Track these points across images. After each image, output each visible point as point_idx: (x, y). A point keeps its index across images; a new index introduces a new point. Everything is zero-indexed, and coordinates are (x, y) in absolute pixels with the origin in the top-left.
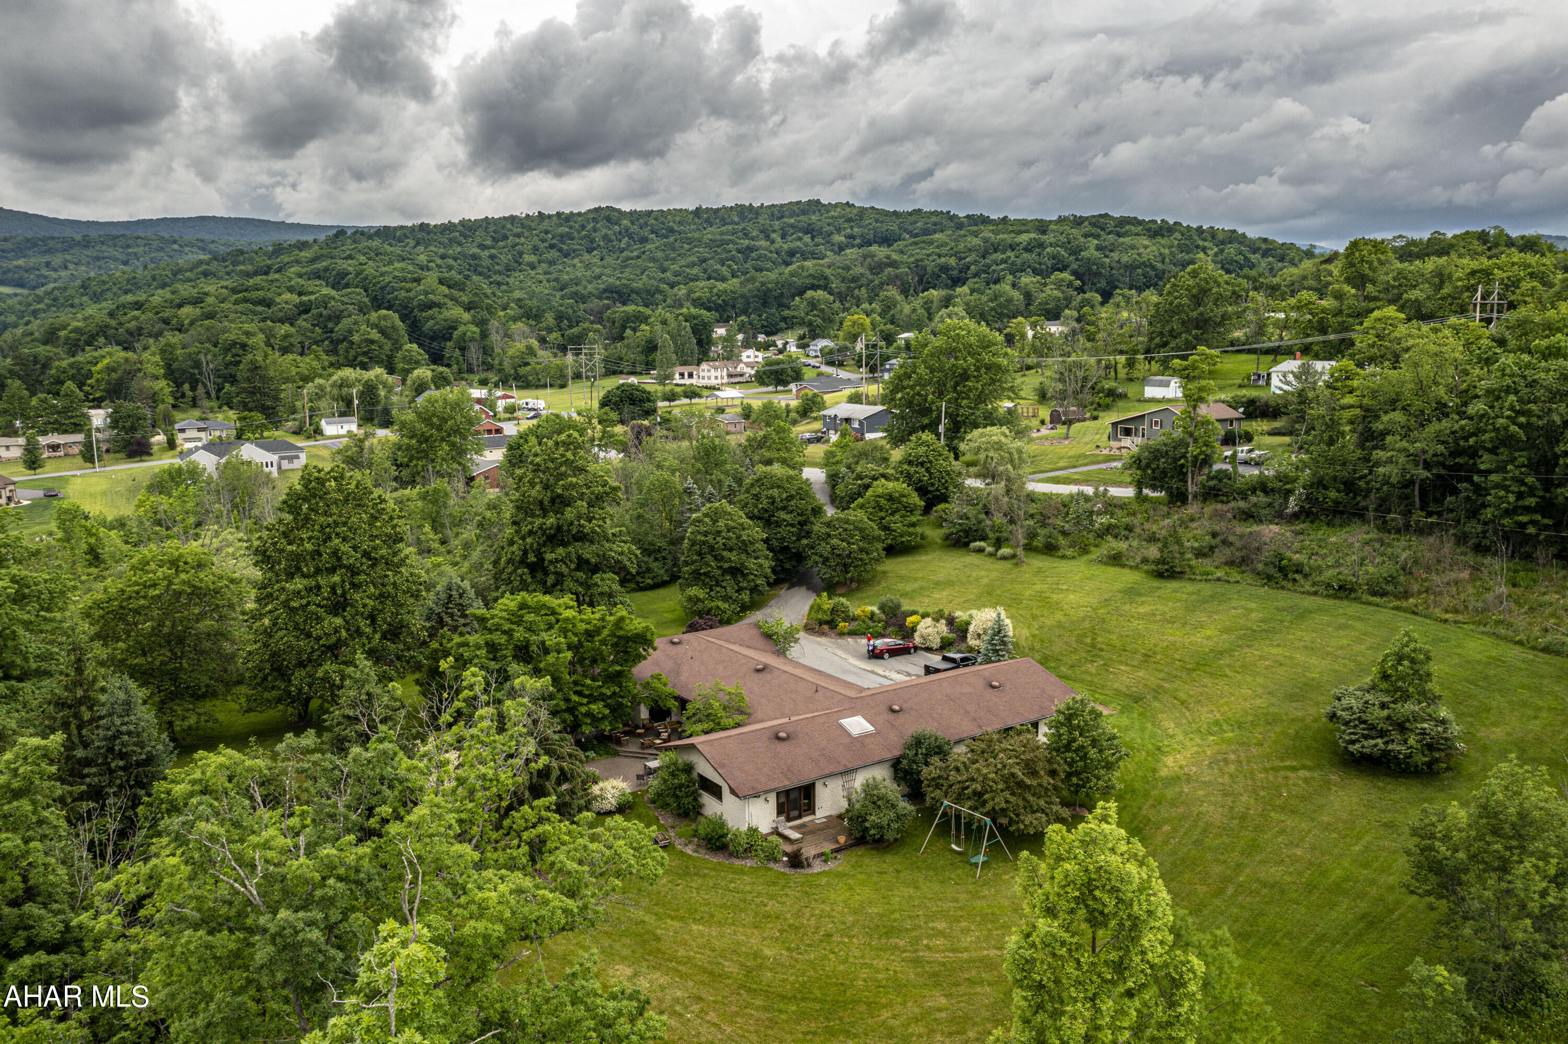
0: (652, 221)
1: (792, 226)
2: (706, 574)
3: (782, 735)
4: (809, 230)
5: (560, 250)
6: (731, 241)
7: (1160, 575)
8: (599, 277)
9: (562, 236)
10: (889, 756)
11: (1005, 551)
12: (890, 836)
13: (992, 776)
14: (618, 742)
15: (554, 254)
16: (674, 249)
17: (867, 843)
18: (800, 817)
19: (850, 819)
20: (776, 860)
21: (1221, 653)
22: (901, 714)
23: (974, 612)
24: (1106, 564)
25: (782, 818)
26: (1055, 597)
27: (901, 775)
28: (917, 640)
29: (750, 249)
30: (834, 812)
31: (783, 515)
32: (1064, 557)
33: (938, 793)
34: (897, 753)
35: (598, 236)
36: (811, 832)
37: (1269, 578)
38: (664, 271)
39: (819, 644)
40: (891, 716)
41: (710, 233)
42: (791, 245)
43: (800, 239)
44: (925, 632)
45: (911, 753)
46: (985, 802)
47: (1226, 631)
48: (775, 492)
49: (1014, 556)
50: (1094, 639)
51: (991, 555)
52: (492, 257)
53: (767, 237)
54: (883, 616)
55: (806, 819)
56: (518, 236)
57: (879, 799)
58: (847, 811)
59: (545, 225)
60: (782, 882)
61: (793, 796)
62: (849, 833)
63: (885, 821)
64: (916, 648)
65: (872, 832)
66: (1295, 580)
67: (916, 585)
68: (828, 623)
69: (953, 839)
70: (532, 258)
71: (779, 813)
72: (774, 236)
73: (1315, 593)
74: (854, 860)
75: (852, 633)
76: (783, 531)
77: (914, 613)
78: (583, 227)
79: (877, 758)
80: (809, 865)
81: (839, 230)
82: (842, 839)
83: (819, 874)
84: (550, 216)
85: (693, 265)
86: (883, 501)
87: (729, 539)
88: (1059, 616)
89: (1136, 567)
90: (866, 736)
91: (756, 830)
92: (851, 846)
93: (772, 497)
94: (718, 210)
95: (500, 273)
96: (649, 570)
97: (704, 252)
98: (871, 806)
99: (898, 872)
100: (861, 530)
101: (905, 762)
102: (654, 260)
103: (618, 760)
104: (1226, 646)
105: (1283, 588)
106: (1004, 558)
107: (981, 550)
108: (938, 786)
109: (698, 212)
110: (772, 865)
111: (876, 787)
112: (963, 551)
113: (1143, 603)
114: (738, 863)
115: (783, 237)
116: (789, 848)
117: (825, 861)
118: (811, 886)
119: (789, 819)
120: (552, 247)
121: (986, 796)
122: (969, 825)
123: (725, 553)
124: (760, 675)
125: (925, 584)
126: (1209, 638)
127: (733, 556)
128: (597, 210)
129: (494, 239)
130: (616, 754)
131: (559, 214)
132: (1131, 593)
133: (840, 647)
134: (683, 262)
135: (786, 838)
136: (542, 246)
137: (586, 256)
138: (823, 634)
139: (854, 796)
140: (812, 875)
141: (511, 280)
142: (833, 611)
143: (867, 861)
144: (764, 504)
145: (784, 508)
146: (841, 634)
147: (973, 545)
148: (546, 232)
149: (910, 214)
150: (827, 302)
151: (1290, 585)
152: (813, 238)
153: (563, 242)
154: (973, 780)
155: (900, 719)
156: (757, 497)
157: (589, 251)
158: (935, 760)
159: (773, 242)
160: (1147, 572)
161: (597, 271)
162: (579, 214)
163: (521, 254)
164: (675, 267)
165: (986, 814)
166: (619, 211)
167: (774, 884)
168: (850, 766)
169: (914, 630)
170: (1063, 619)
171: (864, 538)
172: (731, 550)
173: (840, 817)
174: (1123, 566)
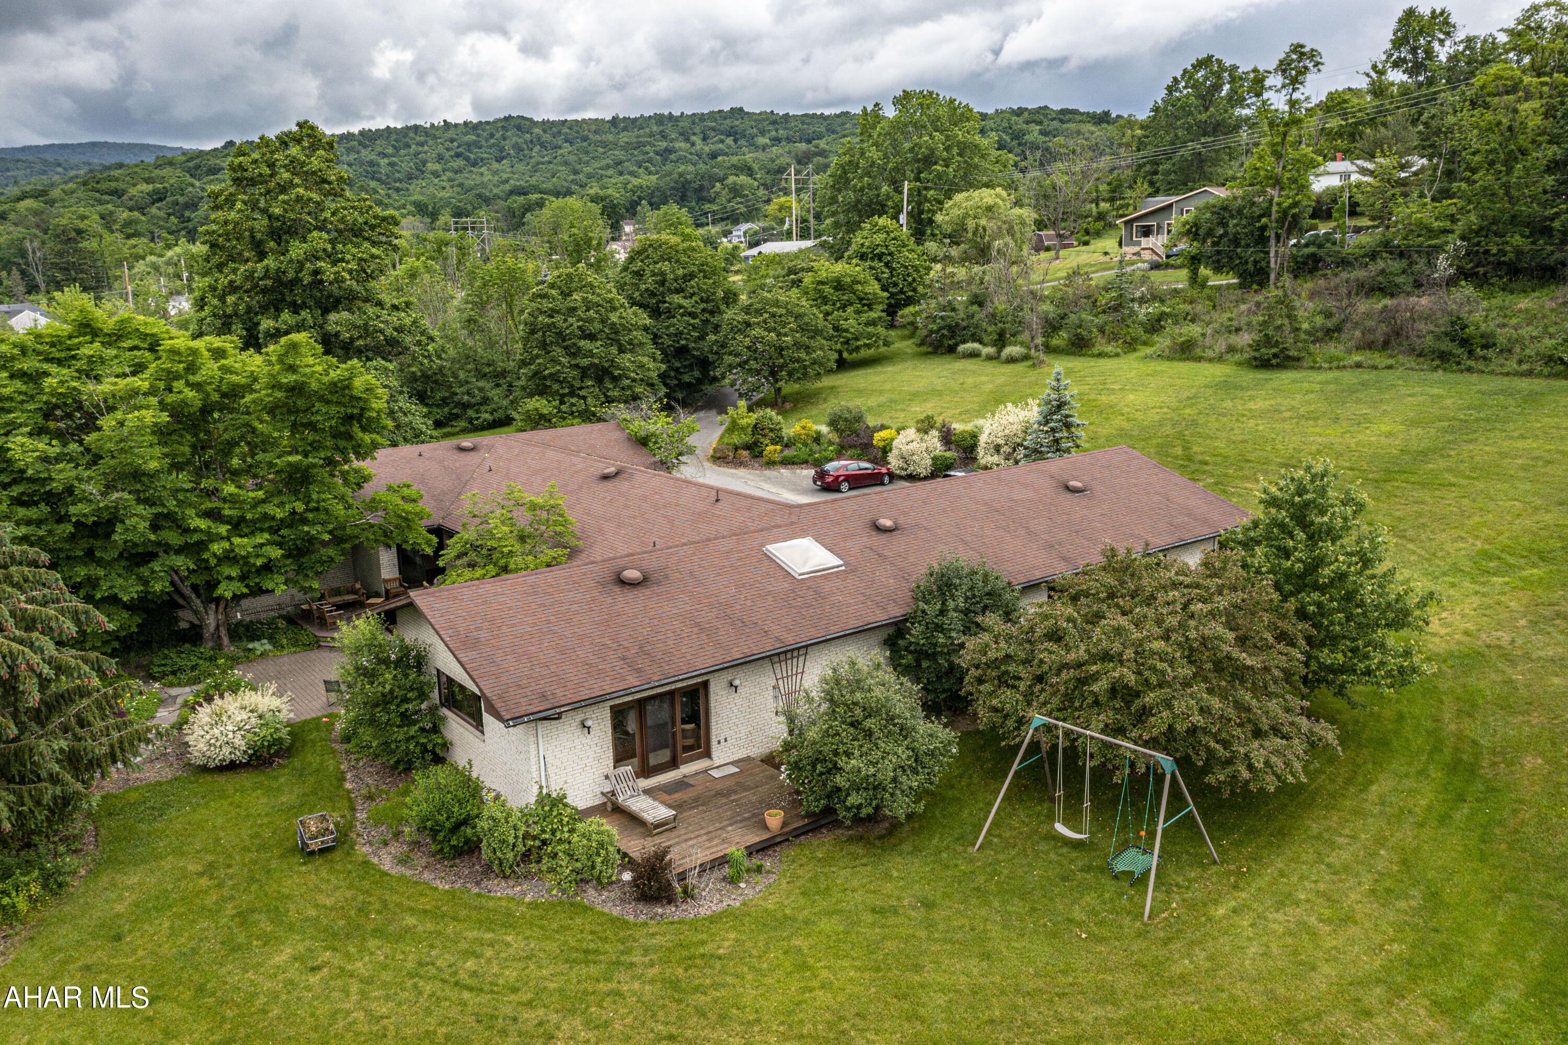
0: (565, 130)
1: (713, 129)
2: (554, 377)
3: (632, 574)
4: (732, 133)
5: (467, 159)
6: (649, 143)
7: (1263, 364)
8: (507, 181)
9: (469, 145)
10: (880, 617)
11: (1012, 350)
12: (900, 807)
13: (1158, 645)
14: (323, 623)
15: (460, 162)
16: (587, 153)
17: (838, 824)
18: (673, 764)
19: (796, 767)
20: (601, 884)
21: (1424, 453)
22: (896, 537)
23: (980, 422)
24: (1169, 359)
25: (627, 769)
26: (1104, 399)
27: (909, 659)
28: (894, 462)
29: (669, 151)
30: (756, 751)
31: (677, 299)
32: (1100, 355)
33: (1008, 698)
34: (896, 611)
35: (507, 145)
36: (697, 802)
37: (1444, 357)
38: (576, 172)
39: (733, 476)
40: (879, 540)
41: (624, 138)
42: (713, 147)
43: (722, 141)
44: (905, 448)
45: (932, 609)
46: (1145, 713)
47: (1412, 423)
48: (665, 266)
49: (1026, 358)
50: (1185, 449)
51: (990, 358)
52: (392, 164)
53: (687, 140)
54: (834, 437)
55: (687, 769)
56: (421, 144)
57: (869, 713)
58: (788, 747)
59: (451, 134)
60: (611, 950)
61: (657, 714)
62: (794, 800)
63: (887, 771)
64: (892, 477)
65: (854, 799)
66: (1485, 358)
67: (882, 399)
68: (747, 447)
69: (1059, 809)
70: (438, 167)
71: (619, 759)
72: (693, 138)
73: (1529, 374)
74: (805, 873)
75: (787, 462)
76: (679, 323)
77: (883, 427)
78: (492, 136)
79: (854, 623)
80: (688, 894)
81: (763, 133)
82: (775, 819)
83: (714, 919)
84: (456, 125)
85: (608, 167)
86: (827, 289)
87: (590, 320)
88: (1119, 422)
89: (1220, 359)
90: (822, 576)
91: (558, 802)
92: (799, 833)
93: (663, 274)
94: (636, 119)
95: (400, 181)
96: (486, 400)
97: (619, 154)
98: (847, 733)
99: (928, 905)
100: (798, 317)
101: (917, 630)
102: (566, 163)
103: (315, 655)
104: (1425, 444)
105: (1469, 370)
106: (1011, 360)
107: (974, 355)
108: (1005, 681)
109: (615, 121)
110: (591, 895)
111: (857, 684)
112: (948, 358)
113: (1252, 398)
114: (500, 890)
115: (704, 139)
116: (638, 847)
117: (732, 881)
118: (688, 962)
119: (645, 771)
120: (458, 155)
121: (1150, 698)
122: (1102, 774)
123: (582, 343)
124: (609, 485)
125: (895, 396)
126: (1389, 435)
127: (595, 347)
128: (508, 119)
129: (395, 147)
130: (316, 644)
131: (466, 123)
132: (1226, 387)
133: (768, 479)
134: (596, 165)
135: (633, 820)
136: (447, 155)
137: (496, 165)
138: (740, 464)
139: (802, 710)
140: (694, 925)
141: (411, 188)
142: (756, 428)
143: (842, 875)
144: (649, 282)
145: (679, 291)
146: (771, 464)
147: (961, 348)
148: (452, 141)
149: (838, 116)
150: (751, 187)
151: (1481, 365)
152: (735, 141)
153: (470, 151)
154: (1106, 657)
155: (895, 545)
156: (639, 274)
157: (499, 160)
158: (991, 619)
159: (693, 144)
160: (1239, 364)
161: (505, 176)
162: (487, 123)
163: (424, 163)
164: (589, 170)
165: (1152, 743)
166: (531, 120)
167: (588, 956)
168: (791, 639)
169: (886, 450)
170: (1125, 425)
171: (802, 329)
172: (592, 337)
173: (770, 760)
174: (1199, 359)
